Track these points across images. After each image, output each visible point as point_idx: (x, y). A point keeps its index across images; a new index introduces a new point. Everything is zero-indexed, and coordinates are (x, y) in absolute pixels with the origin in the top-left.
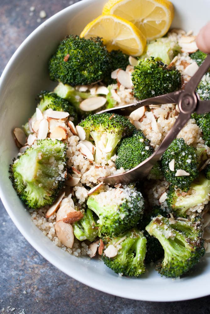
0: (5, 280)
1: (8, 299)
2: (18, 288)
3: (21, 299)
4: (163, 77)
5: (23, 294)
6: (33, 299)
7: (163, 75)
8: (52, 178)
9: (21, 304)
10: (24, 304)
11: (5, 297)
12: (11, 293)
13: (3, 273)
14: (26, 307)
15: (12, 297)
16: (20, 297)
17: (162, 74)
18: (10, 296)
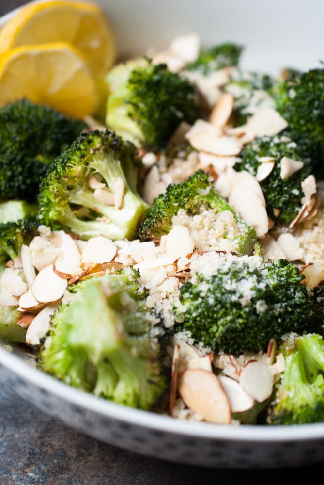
8: (143, 337)
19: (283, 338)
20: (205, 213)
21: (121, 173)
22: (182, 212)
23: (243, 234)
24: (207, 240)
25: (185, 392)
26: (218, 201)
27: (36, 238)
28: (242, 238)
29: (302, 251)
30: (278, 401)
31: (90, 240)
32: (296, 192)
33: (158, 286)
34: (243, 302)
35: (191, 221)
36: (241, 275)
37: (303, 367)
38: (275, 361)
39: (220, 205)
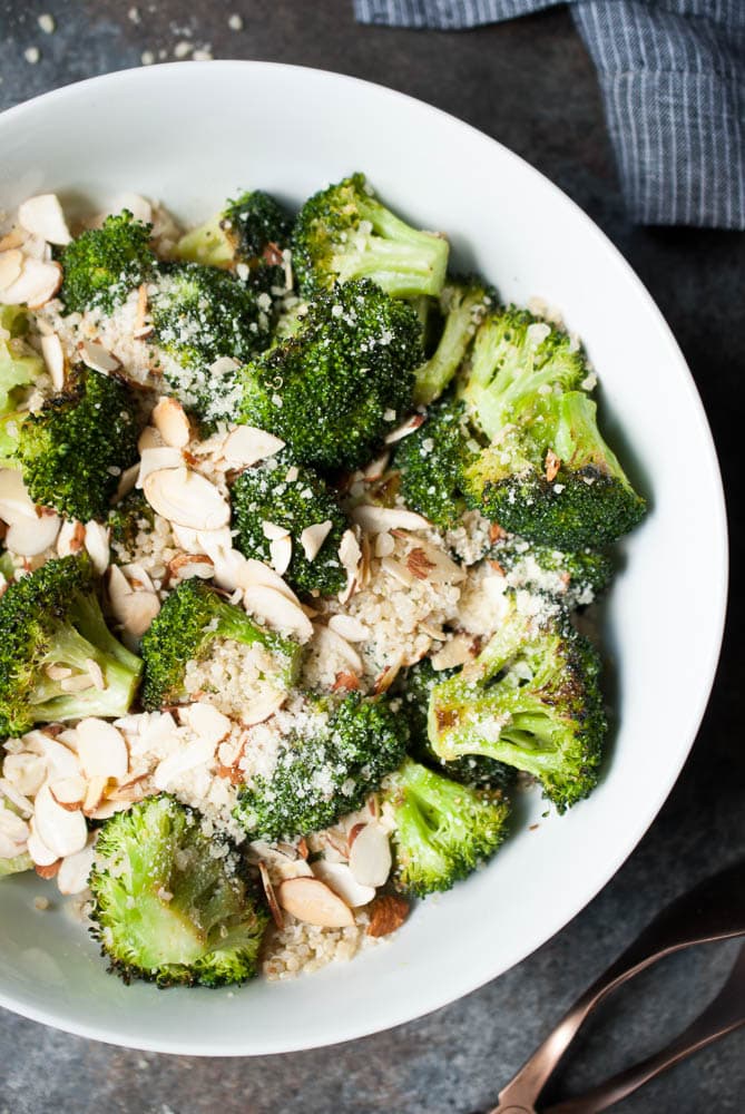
0: (77, 1063)
1: (112, 1102)
2: (119, 1064)
3: (145, 1085)
4: (96, 420)
5: (141, 1072)
6: (174, 1068)
7: (92, 418)
8: (218, 887)
9: (153, 1097)
10: (160, 1093)
11: (102, 1104)
12: (111, 1086)
13: (61, 1049)
14: (169, 1096)
15: (119, 1092)
16: (139, 1080)
17: (86, 419)
18: (114, 1094)
19: (383, 786)
20: (223, 652)
21: (86, 647)
22: (190, 665)
23: (286, 668)
24: (241, 692)
25: (290, 906)
26: (234, 627)
27: (7, 760)
28: (286, 674)
29: (366, 629)
30: (401, 867)
31: (79, 727)
32: (333, 563)
33: (206, 796)
34: (326, 799)
35: (208, 676)
36: (311, 766)
37: (419, 816)
38: (381, 814)
39: (238, 632)
